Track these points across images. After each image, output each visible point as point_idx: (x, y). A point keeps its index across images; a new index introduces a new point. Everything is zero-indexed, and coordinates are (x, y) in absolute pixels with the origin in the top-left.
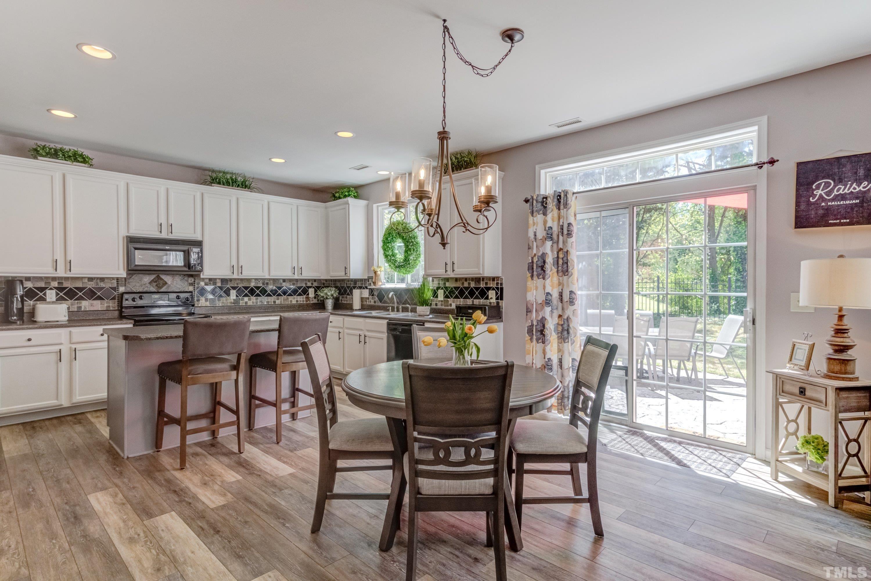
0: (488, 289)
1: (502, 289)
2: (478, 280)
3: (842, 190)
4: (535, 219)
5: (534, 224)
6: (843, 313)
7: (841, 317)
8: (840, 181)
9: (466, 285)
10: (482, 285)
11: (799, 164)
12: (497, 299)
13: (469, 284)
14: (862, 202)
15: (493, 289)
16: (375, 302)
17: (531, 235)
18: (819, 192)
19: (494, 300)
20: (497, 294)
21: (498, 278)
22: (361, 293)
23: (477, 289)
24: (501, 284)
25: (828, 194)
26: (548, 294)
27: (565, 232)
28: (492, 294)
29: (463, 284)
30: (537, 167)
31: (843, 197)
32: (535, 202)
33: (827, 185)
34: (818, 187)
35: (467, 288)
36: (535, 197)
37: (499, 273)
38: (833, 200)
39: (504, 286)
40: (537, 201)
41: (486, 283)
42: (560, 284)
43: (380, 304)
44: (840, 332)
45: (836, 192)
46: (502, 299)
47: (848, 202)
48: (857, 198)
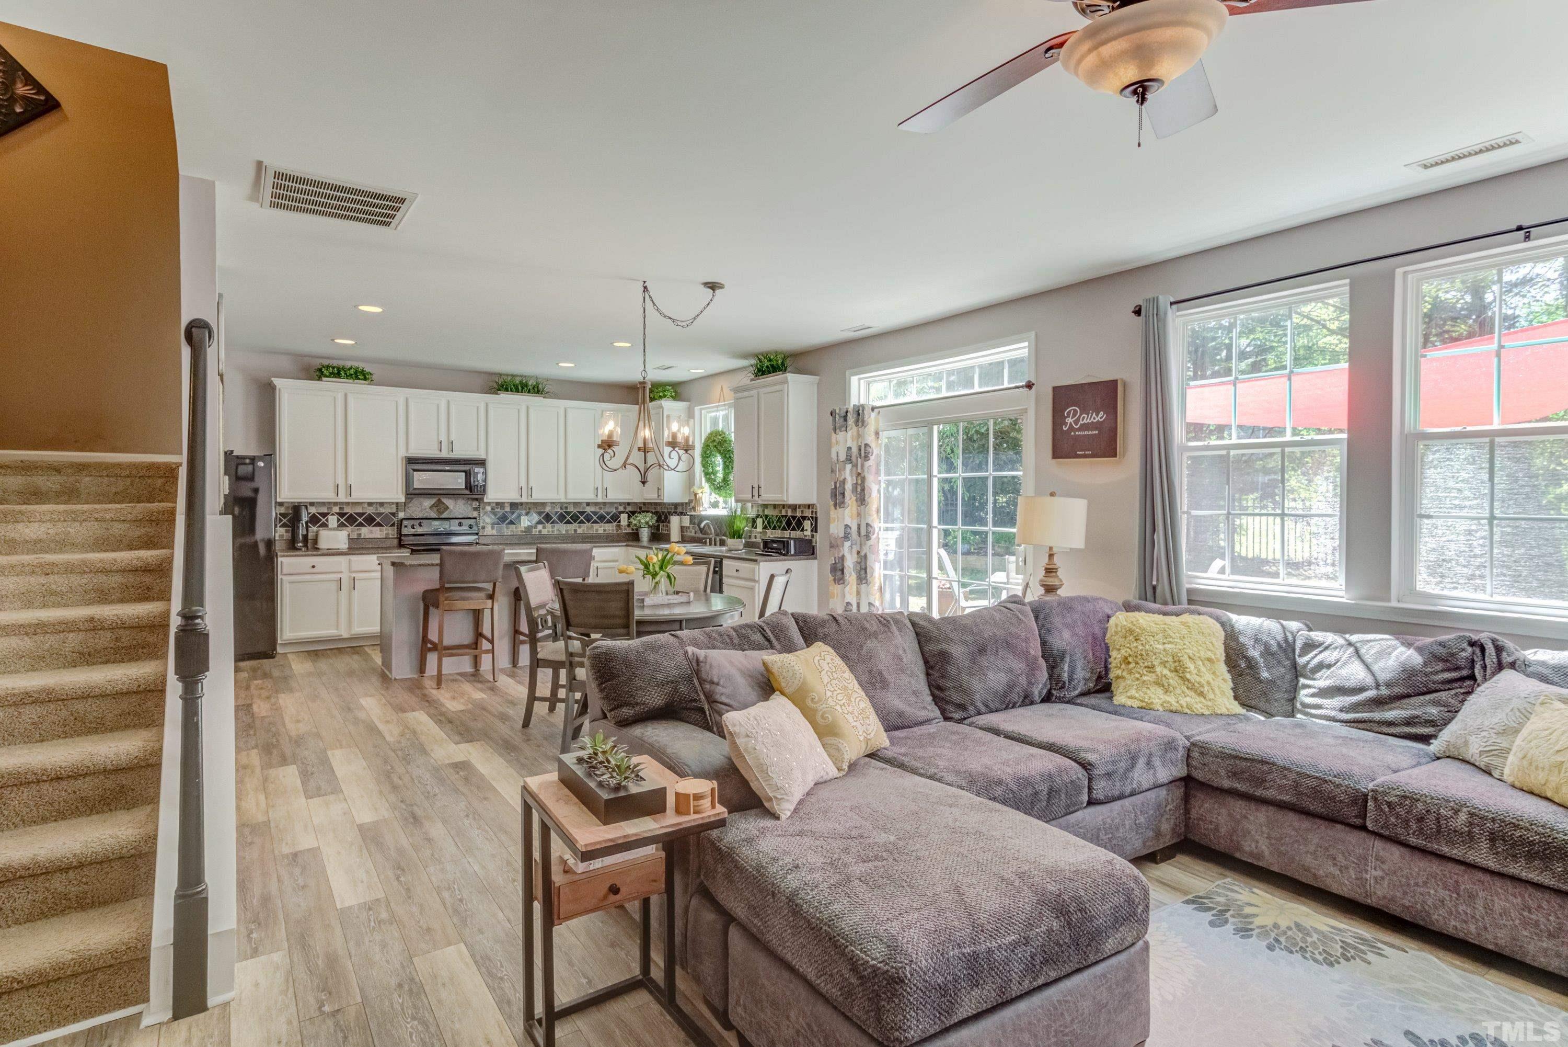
0: (804, 518)
1: (816, 518)
2: (794, 507)
3: (1086, 419)
4: (838, 436)
5: (837, 442)
8: (1084, 410)
9: (783, 512)
10: (798, 514)
11: (1054, 389)
12: (812, 531)
13: (787, 512)
14: (1099, 434)
15: (809, 519)
17: (834, 456)
18: (1069, 420)
19: (808, 533)
20: (812, 524)
21: (813, 505)
22: (681, 521)
23: (794, 518)
24: (815, 513)
25: (1076, 422)
26: (848, 526)
27: (863, 455)
28: (807, 524)
29: (779, 511)
30: (848, 372)
31: (1085, 427)
32: (838, 416)
33: (1075, 412)
34: (1068, 416)
35: (784, 517)
36: (838, 410)
37: (813, 500)
38: (1079, 430)
39: (818, 515)
41: (802, 512)
42: (858, 514)
43: (701, 535)
44: (1050, 571)
45: (1081, 422)
46: (816, 532)
47: (1090, 433)
48: (1096, 429)
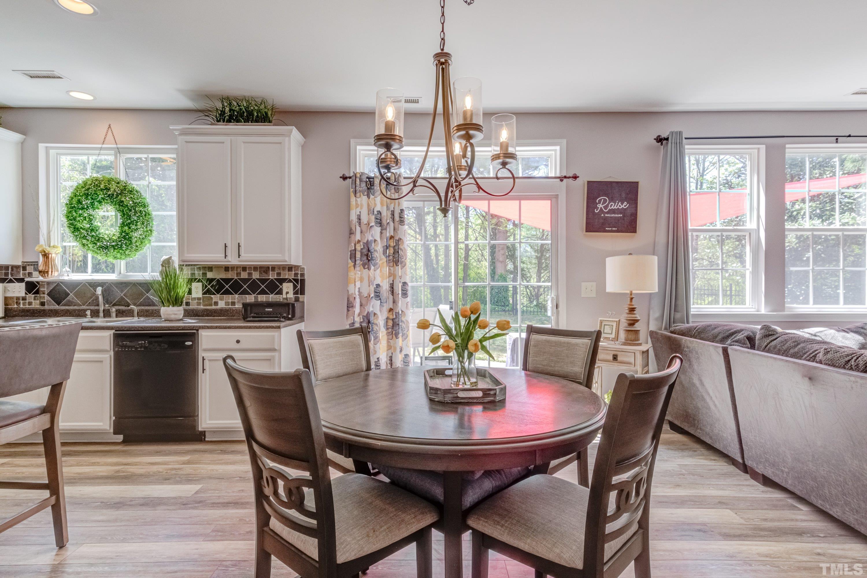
0: (282, 281)
1: (303, 282)
2: (265, 269)
3: (614, 206)
4: (358, 199)
5: (357, 206)
6: (633, 296)
7: (632, 299)
8: (612, 200)
9: (244, 275)
10: (272, 276)
11: (589, 182)
12: (296, 293)
13: (250, 274)
14: (624, 216)
15: (290, 281)
16: (43, 304)
17: (353, 217)
18: (600, 206)
19: (291, 295)
20: (295, 287)
21: (297, 267)
22: (5, 290)
23: (263, 281)
24: (302, 275)
25: (606, 207)
26: (378, 286)
27: (397, 218)
28: (288, 288)
29: (238, 274)
30: (352, 141)
31: (613, 211)
32: (358, 180)
33: (605, 201)
34: (599, 202)
35: (245, 281)
36: (358, 175)
37: (300, 263)
38: (608, 213)
39: (306, 277)
40: (361, 180)
41: (279, 274)
42: (390, 275)
43: (57, 307)
44: (632, 310)
45: (609, 208)
46: (302, 292)
47: (616, 215)
48: (621, 213)
